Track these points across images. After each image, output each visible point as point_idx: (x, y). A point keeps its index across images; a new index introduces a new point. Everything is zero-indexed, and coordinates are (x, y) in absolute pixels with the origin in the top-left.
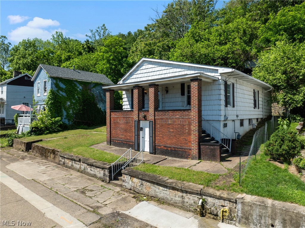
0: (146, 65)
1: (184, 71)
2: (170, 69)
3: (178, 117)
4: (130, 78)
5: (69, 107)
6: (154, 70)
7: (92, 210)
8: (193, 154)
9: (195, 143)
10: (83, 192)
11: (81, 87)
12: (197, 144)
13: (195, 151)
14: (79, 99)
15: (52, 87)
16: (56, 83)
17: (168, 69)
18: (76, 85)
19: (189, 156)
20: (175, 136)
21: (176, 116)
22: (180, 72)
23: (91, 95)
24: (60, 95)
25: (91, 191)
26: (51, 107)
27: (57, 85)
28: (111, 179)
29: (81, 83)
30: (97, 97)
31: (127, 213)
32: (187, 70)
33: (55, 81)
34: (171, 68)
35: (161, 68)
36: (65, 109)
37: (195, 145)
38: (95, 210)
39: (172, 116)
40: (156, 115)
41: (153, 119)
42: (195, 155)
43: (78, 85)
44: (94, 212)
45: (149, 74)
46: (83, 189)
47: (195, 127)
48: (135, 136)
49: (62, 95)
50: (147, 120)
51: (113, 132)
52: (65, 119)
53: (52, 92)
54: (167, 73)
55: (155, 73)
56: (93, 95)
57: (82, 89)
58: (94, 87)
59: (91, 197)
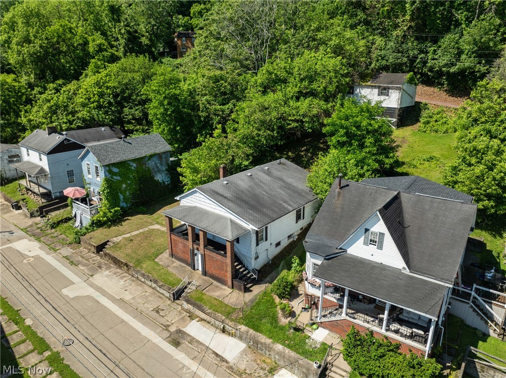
3: (219, 258)
5: (125, 190)
7: (165, 328)
9: (230, 279)
10: (158, 312)
11: (134, 165)
13: (230, 282)
14: (135, 178)
15: (105, 176)
16: (109, 169)
18: (129, 165)
20: (218, 269)
23: (147, 169)
24: (115, 180)
25: (163, 310)
26: (108, 196)
27: (110, 172)
28: (174, 299)
29: (134, 160)
30: (153, 169)
31: (184, 330)
33: (107, 168)
36: (121, 193)
38: (167, 327)
40: (205, 251)
41: (203, 253)
42: (230, 285)
43: (131, 164)
44: (166, 330)
46: (157, 308)
47: (229, 269)
48: (191, 259)
49: (117, 180)
52: (122, 202)
53: (107, 180)
56: (149, 169)
57: (136, 166)
58: (149, 159)
59: (163, 317)
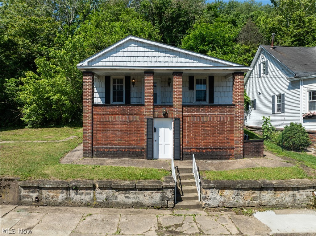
0: (133, 46)
1: (193, 62)
2: (173, 57)
3: (216, 113)
4: (103, 60)
6: (147, 54)
8: (237, 152)
9: (240, 141)
12: (242, 142)
13: (239, 149)
17: (170, 57)
19: (231, 156)
20: (212, 135)
21: (213, 112)
22: (187, 62)
32: (197, 62)
34: (175, 56)
35: (158, 54)
37: (239, 143)
39: (208, 111)
40: (184, 111)
41: (181, 116)
42: (240, 153)
45: (138, 59)
47: (240, 123)
48: (147, 139)
50: (169, 117)
51: (98, 136)
54: (168, 62)
55: (149, 59)
